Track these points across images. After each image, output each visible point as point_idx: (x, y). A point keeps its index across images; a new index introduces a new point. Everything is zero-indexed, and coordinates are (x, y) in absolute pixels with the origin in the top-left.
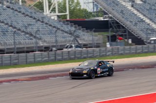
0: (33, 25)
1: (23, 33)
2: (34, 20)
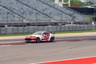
0: (48, 9)
2: (49, 6)
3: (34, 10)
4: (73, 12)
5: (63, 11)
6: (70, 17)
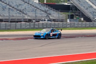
0: (23, 5)
1: (16, 10)
2: (23, 2)
3: (8, 6)
5: (38, 7)
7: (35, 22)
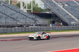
2: (16, 12)
3: (4, 15)
4: (35, 16)
6: (33, 20)
7: (26, 27)
